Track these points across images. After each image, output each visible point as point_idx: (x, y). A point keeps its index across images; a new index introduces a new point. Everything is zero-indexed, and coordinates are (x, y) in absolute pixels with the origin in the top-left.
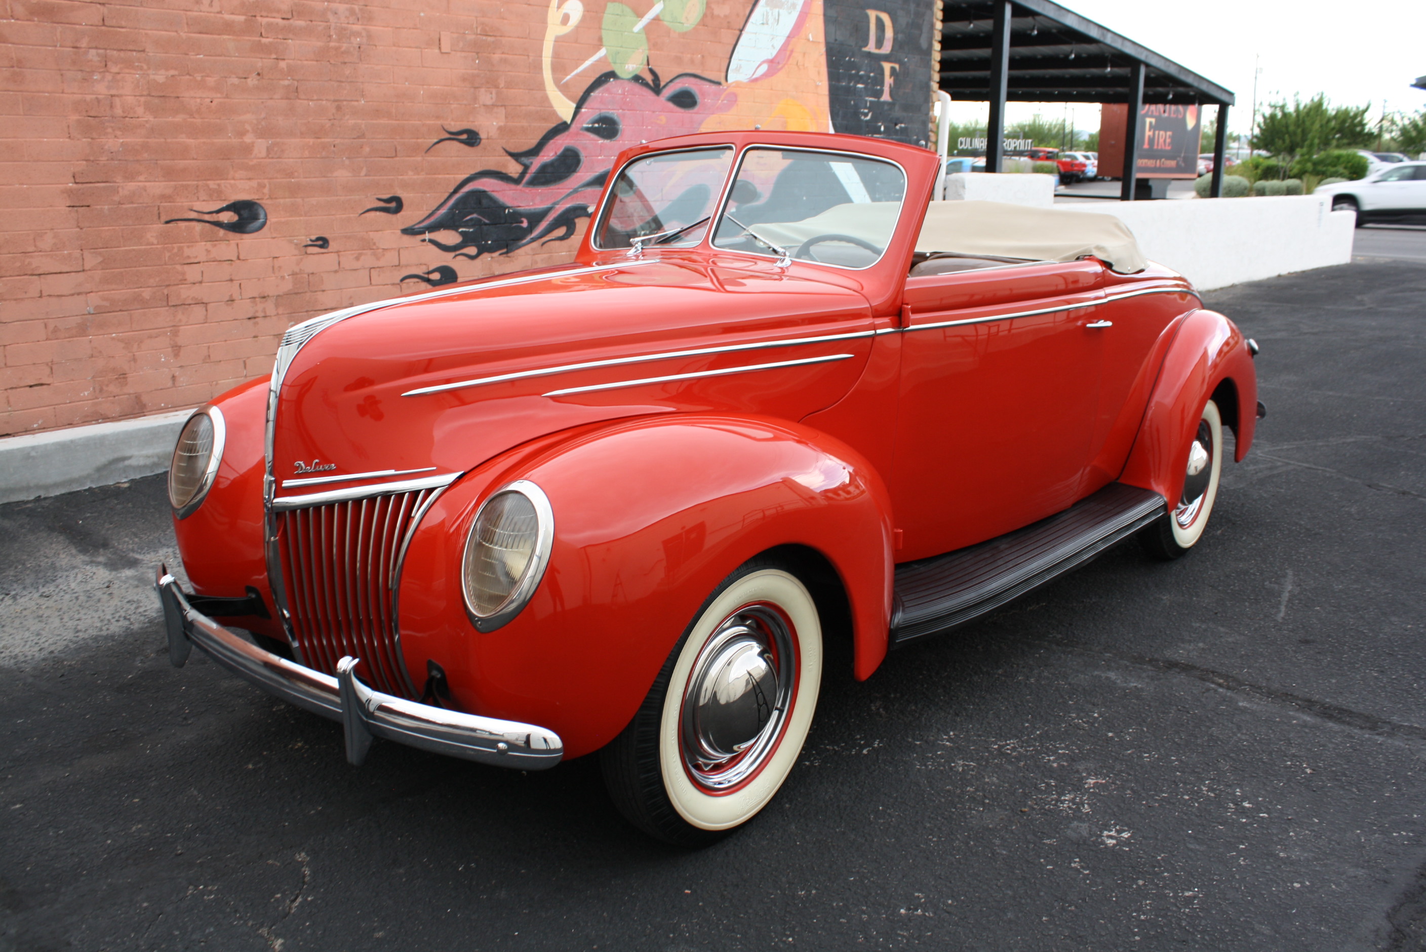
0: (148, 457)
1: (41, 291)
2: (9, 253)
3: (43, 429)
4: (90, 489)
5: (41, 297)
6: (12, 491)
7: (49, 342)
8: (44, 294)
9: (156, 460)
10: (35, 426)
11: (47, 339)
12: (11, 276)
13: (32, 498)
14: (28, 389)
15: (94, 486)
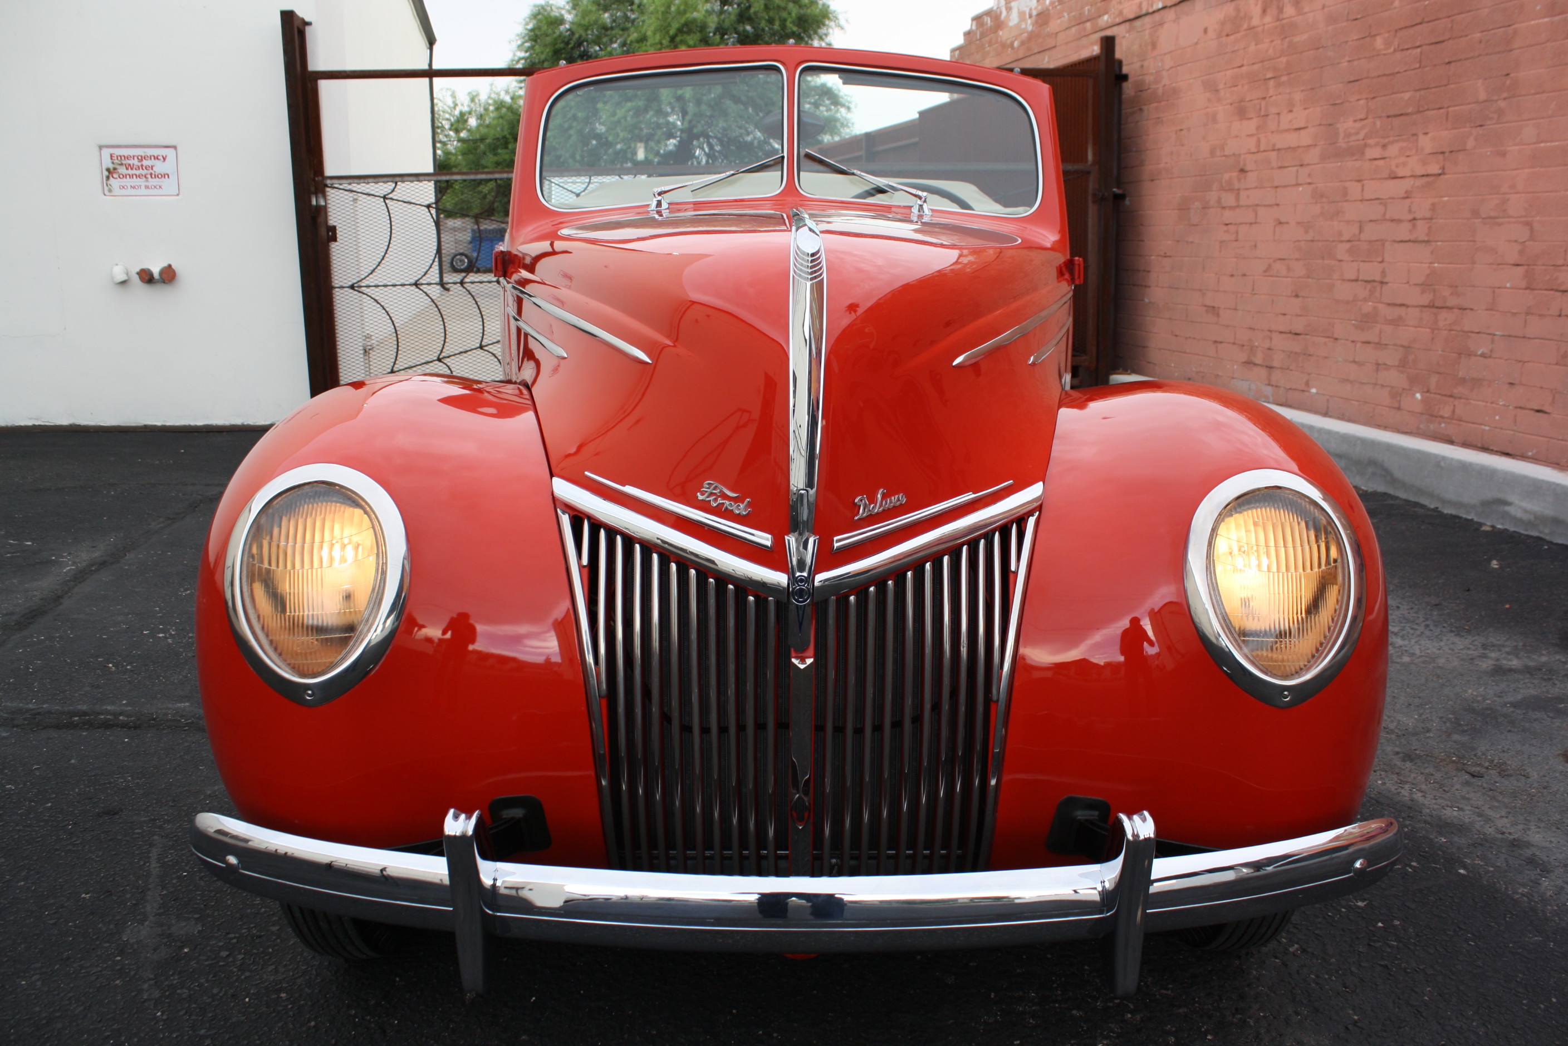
0: (1525, 511)
1: (1561, 310)
2: (1543, 265)
3: (1535, 460)
4: (1472, 520)
5: (1560, 316)
6: (1421, 492)
7: (1557, 367)
8: (1563, 313)
9: (1532, 518)
10: (1530, 454)
11: (1557, 364)
12: (1540, 289)
13: (1432, 506)
14: (1532, 413)
15: (1476, 519)
